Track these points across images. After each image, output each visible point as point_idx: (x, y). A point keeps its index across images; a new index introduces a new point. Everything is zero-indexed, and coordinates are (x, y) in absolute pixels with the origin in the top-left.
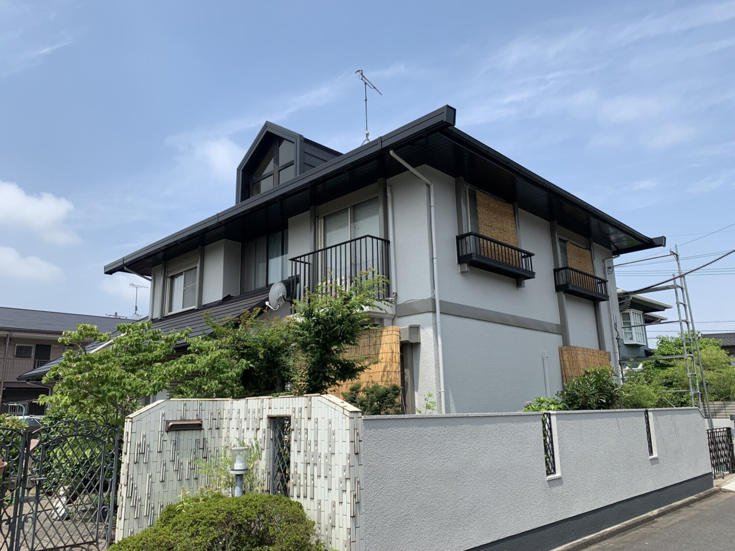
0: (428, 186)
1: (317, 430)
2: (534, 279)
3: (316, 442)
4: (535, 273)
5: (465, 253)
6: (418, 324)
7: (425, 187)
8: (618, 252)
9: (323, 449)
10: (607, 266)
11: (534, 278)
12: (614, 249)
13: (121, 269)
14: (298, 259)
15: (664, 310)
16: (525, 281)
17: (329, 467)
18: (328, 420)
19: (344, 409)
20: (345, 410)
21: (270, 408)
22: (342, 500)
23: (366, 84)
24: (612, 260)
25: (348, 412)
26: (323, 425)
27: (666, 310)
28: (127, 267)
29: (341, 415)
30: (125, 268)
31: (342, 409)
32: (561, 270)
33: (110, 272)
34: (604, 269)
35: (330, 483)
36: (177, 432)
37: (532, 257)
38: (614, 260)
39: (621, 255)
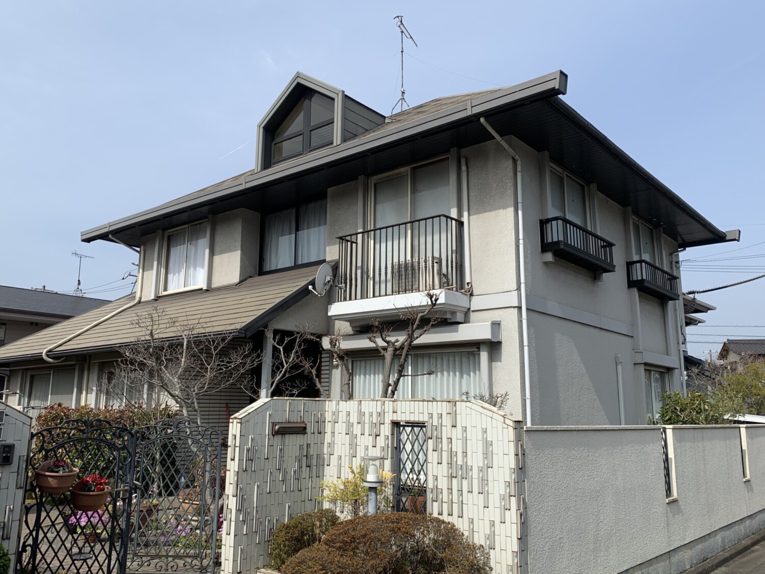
0: (515, 161)
1: (465, 440)
2: (613, 273)
3: (465, 454)
4: (615, 266)
5: (550, 240)
6: (499, 320)
7: (511, 162)
8: (685, 245)
9: (476, 460)
10: (674, 260)
11: (615, 271)
12: (680, 242)
13: (104, 237)
14: (349, 238)
15: (707, 312)
16: (604, 274)
17: (484, 481)
18: (483, 429)
19: (504, 417)
20: (506, 419)
21: (394, 412)
22: (505, 520)
23: (402, 32)
24: (678, 254)
25: (512, 422)
26: (475, 436)
27: (709, 311)
28: (113, 235)
29: (500, 425)
30: (110, 236)
31: (503, 418)
32: (636, 263)
33: (89, 240)
34: (671, 263)
35: (487, 500)
36: (284, 435)
37: (613, 247)
38: (680, 254)
39: (687, 249)
